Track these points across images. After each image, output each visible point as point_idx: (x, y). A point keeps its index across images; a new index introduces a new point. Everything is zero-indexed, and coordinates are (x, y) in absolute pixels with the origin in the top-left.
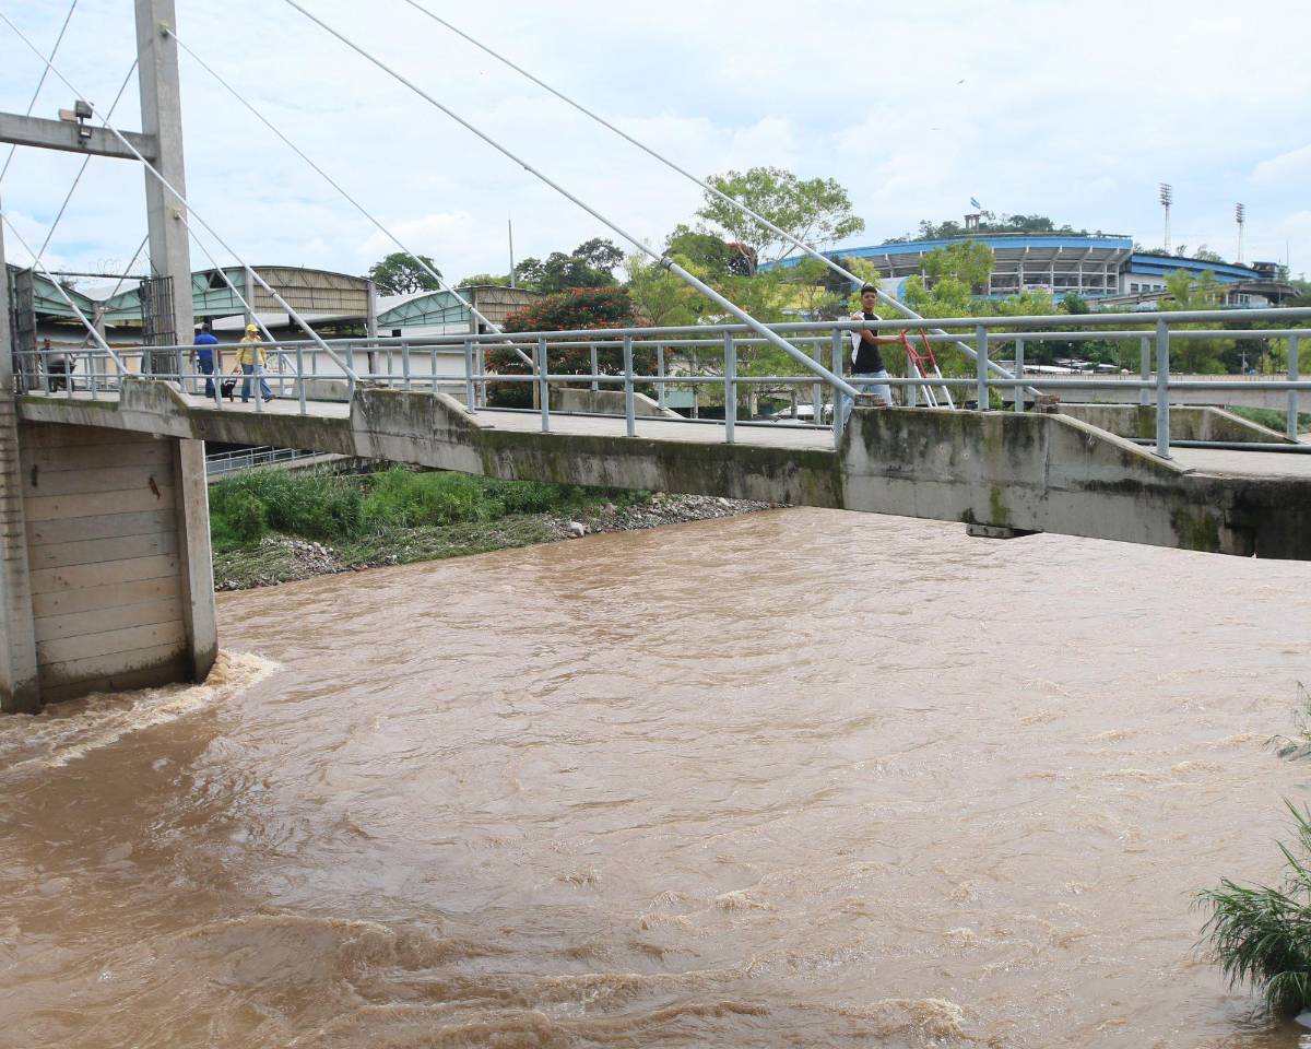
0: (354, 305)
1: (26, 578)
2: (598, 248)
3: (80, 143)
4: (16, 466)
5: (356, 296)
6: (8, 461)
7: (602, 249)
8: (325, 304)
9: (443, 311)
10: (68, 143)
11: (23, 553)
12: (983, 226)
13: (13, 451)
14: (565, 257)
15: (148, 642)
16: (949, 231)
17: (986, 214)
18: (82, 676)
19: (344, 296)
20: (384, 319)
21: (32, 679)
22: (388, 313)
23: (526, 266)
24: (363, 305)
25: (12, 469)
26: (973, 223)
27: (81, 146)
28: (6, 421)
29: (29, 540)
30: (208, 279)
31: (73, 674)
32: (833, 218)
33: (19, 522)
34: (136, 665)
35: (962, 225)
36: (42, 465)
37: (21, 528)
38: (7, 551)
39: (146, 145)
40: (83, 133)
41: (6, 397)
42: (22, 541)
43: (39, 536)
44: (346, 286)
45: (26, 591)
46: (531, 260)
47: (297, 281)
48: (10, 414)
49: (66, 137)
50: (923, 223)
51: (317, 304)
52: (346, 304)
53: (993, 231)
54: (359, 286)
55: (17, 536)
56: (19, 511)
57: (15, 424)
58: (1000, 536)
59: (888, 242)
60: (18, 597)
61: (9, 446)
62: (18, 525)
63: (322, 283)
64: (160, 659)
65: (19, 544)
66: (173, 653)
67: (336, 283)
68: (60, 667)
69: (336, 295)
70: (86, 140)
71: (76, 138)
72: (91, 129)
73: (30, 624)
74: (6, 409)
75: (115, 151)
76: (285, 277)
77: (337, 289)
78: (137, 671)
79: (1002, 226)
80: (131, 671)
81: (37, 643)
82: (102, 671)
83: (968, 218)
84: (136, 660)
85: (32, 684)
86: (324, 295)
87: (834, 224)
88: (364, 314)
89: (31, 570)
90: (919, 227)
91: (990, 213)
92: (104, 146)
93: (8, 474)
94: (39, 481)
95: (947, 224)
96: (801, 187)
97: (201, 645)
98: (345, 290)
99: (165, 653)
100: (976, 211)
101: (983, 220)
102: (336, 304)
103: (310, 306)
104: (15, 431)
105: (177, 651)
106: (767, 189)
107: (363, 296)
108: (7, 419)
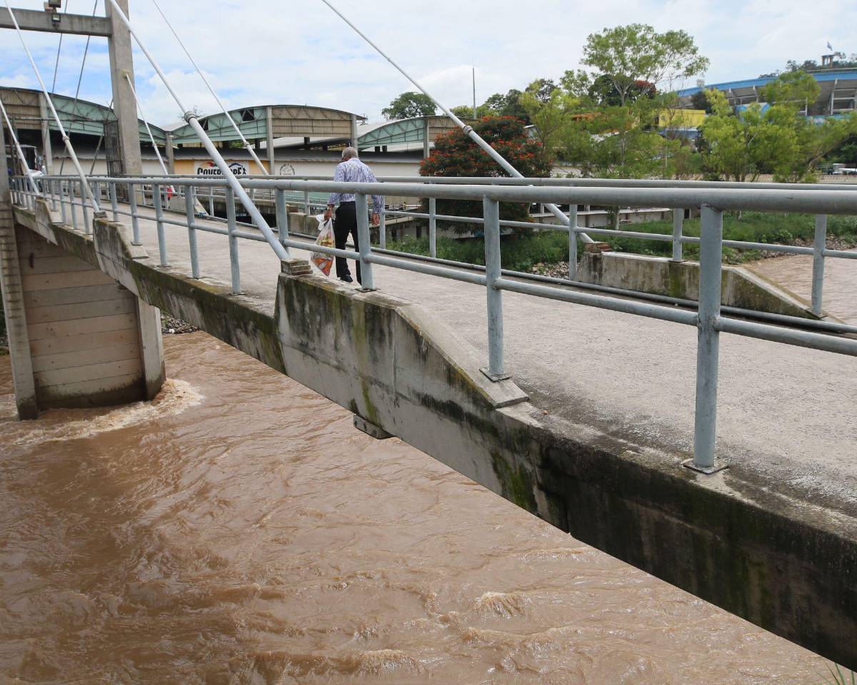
0: (341, 130)
1: (24, 329)
2: (543, 86)
3: (54, 25)
4: (15, 254)
5: (343, 124)
6: (8, 251)
7: (545, 86)
8: (322, 130)
9: (405, 133)
10: (45, 26)
11: (22, 313)
12: (836, 64)
13: (13, 244)
14: (519, 93)
15: (113, 373)
16: (809, 66)
17: (838, 54)
18: (69, 395)
19: (335, 124)
20: (362, 140)
21: (31, 397)
22: (366, 135)
23: (494, 99)
24: (348, 130)
25: (12, 257)
26: (827, 61)
27: (55, 28)
28: (7, 223)
29: (25, 304)
30: (242, 115)
31: (63, 393)
32: (686, 60)
33: (18, 292)
34: (107, 388)
35: (819, 63)
36: (36, 252)
37: (20, 296)
38: (10, 311)
39: (104, 25)
40: (55, 19)
41: (5, 207)
42: (21, 305)
43: (35, 301)
44: (337, 117)
45: (25, 338)
46: (498, 95)
47: (303, 115)
48: (9, 219)
49: (43, 22)
50: (789, 62)
51: (316, 130)
52: (336, 130)
53: (843, 66)
54: (345, 118)
55: (17, 301)
56: (18, 285)
57: (13, 226)
58: (373, 435)
59: (762, 77)
60: (20, 342)
61: (9, 240)
62: (17, 294)
63: (319, 116)
64: (124, 384)
65: (19, 307)
66: (133, 381)
67: (329, 116)
68: (54, 388)
69: (329, 124)
70: (57, 23)
71: (51, 22)
72: (60, 15)
73: (28, 361)
74: (6, 215)
75: (81, 30)
76: (294, 113)
77: (329, 120)
78: (108, 392)
79: (850, 63)
80: (104, 392)
81: (34, 373)
82: (84, 392)
83: (824, 57)
84: (107, 385)
85: (31, 400)
86: (321, 124)
87: (685, 64)
88: (348, 136)
89: (28, 324)
90: (786, 64)
91: (842, 54)
92: (72, 28)
93: (9, 260)
94: (35, 265)
95: (808, 63)
96: (659, 39)
97: (151, 375)
98: (335, 120)
99: (128, 380)
100: (830, 53)
101: (835, 59)
102: (329, 130)
103: (311, 132)
104: (13, 231)
105: (135, 379)
106: (632, 41)
107: (347, 124)
108: (7, 222)
